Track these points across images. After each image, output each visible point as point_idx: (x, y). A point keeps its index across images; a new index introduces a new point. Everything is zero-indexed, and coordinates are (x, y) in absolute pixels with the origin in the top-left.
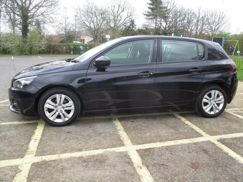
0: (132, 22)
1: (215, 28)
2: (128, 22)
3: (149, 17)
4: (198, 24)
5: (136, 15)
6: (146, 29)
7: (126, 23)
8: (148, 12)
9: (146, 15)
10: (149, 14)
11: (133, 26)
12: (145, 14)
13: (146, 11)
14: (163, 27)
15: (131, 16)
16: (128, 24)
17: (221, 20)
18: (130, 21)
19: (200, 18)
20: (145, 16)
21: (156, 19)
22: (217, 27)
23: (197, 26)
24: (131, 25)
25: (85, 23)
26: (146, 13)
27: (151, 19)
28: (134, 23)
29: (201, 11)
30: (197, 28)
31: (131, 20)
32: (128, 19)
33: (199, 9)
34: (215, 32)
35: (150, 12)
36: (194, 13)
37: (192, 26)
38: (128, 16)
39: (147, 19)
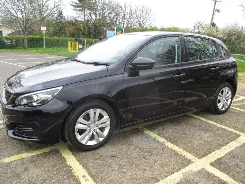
0: (61, 13)
1: (142, 22)
2: (55, 12)
3: (78, 9)
4: (124, 18)
5: (64, 5)
6: (76, 20)
7: (54, 14)
8: (76, 3)
9: (74, 5)
10: (76, 5)
11: (61, 17)
12: (72, 5)
13: (74, 2)
14: (93, 20)
15: (59, 6)
16: (56, 15)
17: (148, 14)
18: (57, 12)
19: (126, 11)
20: (73, 7)
21: (84, 10)
22: (144, 21)
23: (124, 20)
24: (59, 16)
25: (10, 12)
26: (74, 4)
27: (79, 10)
28: (62, 14)
29: (126, 5)
30: (124, 22)
31: (59, 11)
32: (55, 9)
33: (125, 2)
34: (143, 26)
35: (78, 3)
36: (120, 7)
37: (120, 19)
38: (55, 6)
39: (75, 10)
